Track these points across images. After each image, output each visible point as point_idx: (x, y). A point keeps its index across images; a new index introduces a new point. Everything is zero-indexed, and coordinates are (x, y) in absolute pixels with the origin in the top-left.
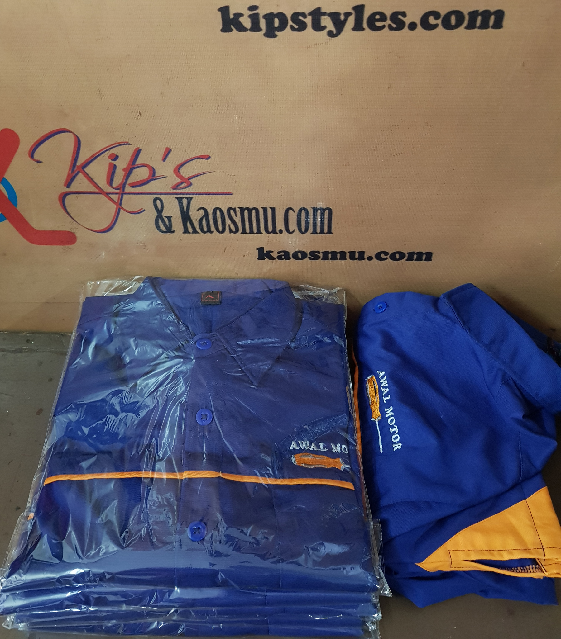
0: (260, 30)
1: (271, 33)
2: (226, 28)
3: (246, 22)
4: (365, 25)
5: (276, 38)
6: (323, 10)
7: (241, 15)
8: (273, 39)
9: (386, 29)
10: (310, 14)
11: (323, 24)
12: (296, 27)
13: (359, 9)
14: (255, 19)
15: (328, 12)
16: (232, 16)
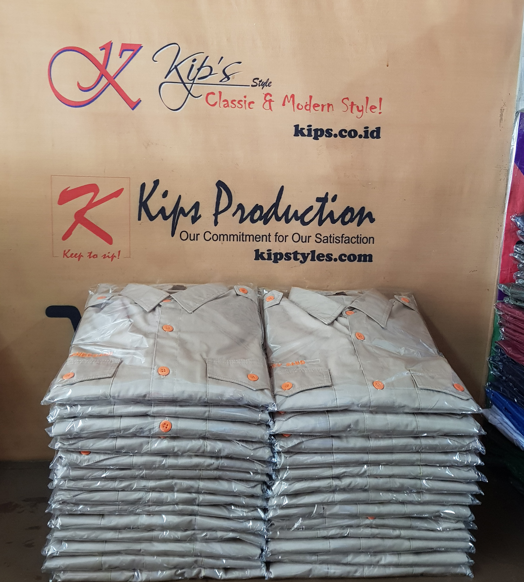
0: (272, 260)
1: (276, 261)
2: (257, 259)
3: (266, 256)
4: (316, 259)
5: (278, 263)
6: (298, 252)
7: (264, 253)
8: (276, 264)
9: (325, 260)
10: (292, 253)
11: (298, 258)
12: (287, 258)
13: (313, 252)
14: (269, 255)
15: (300, 253)
16: (260, 254)
